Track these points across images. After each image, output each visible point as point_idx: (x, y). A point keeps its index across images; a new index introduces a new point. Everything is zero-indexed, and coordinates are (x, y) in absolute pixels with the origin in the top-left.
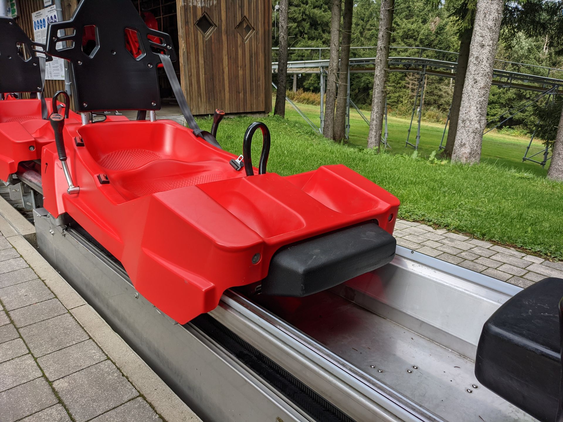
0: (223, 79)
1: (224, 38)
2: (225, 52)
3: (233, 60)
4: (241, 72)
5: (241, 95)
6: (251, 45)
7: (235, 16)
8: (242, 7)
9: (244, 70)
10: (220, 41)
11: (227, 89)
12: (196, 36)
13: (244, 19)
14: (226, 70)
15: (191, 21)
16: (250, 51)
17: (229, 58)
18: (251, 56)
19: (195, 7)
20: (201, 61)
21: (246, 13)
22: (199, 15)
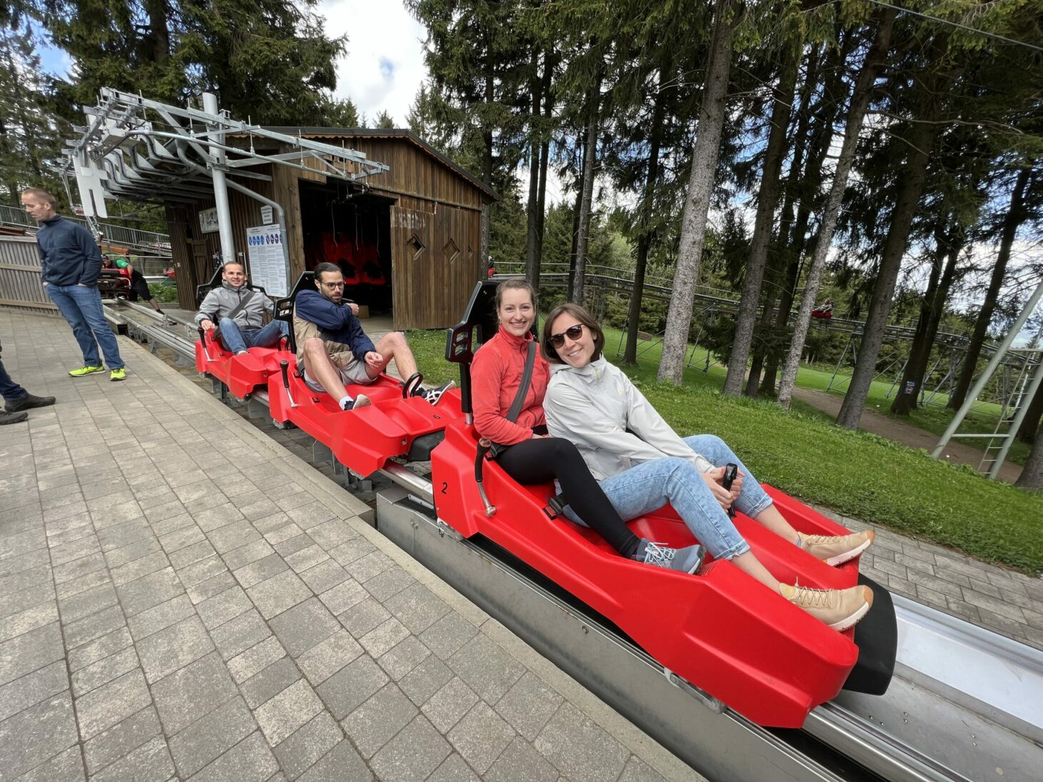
0: (430, 297)
1: (432, 258)
2: (432, 272)
3: (440, 279)
4: (446, 291)
5: (446, 312)
6: (456, 266)
7: (442, 239)
8: (449, 230)
9: (450, 289)
10: (428, 261)
11: (433, 306)
12: (406, 256)
13: (451, 241)
14: (433, 288)
15: (402, 241)
16: (456, 271)
17: (436, 277)
18: (456, 276)
19: (405, 229)
20: (410, 280)
21: (452, 236)
22: (409, 236)
